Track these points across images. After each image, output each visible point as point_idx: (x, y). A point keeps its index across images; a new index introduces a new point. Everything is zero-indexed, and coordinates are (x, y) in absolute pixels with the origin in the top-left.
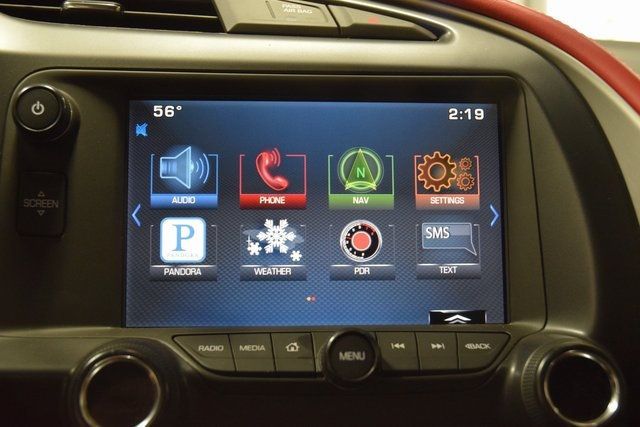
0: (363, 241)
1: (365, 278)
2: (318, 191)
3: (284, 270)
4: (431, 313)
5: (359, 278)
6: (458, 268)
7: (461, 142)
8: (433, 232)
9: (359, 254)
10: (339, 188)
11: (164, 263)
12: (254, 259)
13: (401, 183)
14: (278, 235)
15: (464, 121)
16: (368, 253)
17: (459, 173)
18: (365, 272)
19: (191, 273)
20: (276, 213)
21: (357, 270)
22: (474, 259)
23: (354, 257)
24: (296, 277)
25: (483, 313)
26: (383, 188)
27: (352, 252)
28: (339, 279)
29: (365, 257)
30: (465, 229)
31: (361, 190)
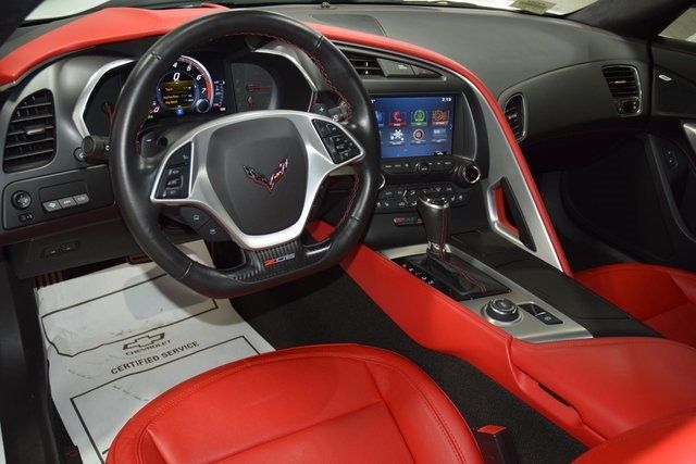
0: (419, 135)
1: (419, 144)
2: (409, 122)
4: (434, 152)
6: (441, 141)
7: (445, 107)
8: (436, 132)
10: (414, 121)
12: (392, 141)
13: (429, 120)
14: (398, 134)
15: (446, 102)
16: (420, 138)
17: (443, 116)
20: (398, 128)
21: (417, 142)
22: (445, 138)
24: (403, 145)
25: (446, 152)
26: (425, 120)
27: (416, 138)
28: (413, 145)
30: (444, 130)
31: (419, 121)
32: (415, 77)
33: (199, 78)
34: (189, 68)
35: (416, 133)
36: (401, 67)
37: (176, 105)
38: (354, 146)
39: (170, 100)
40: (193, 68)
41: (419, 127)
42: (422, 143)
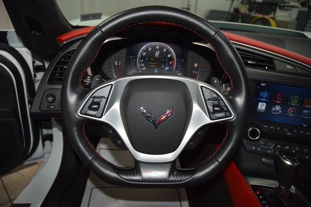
2: (287, 102)
3: (278, 113)
4: (300, 124)
5: (290, 117)
6: (308, 118)
8: (305, 111)
10: (290, 102)
11: (258, 109)
12: (273, 111)
13: (302, 102)
14: (278, 108)
19: (262, 111)
20: (278, 104)
26: (298, 103)
31: (294, 103)
32: (297, 74)
33: (169, 56)
34: (165, 50)
35: (290, 110)
36: (289, 67)
37: (154, 68)
38: (229, 111)
39: (151, 65)
40: (167, 50)
41: (293, 106)
42: (293, 117)
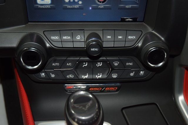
1: (102, 9)
4: (121, 18)
5: (100, 9)
6: (132, 6)
9: (100, 2)
11: (38, 4)
12: (67, 3)
16: (103, 2)
18: (102, 7)
19: (47, 7)
21: (99, 7)
22: (137, 4)
23: (99, 3)
24: (80, 8)
25: (137, 18)
27: (98, 2)
28: (96, 9)
29: (102, 3)
42: (105, 8)
